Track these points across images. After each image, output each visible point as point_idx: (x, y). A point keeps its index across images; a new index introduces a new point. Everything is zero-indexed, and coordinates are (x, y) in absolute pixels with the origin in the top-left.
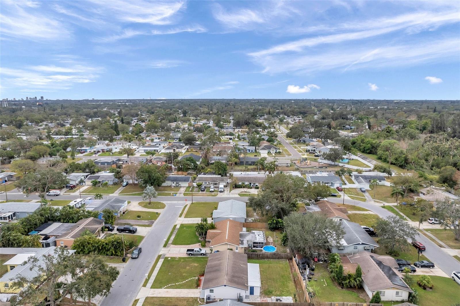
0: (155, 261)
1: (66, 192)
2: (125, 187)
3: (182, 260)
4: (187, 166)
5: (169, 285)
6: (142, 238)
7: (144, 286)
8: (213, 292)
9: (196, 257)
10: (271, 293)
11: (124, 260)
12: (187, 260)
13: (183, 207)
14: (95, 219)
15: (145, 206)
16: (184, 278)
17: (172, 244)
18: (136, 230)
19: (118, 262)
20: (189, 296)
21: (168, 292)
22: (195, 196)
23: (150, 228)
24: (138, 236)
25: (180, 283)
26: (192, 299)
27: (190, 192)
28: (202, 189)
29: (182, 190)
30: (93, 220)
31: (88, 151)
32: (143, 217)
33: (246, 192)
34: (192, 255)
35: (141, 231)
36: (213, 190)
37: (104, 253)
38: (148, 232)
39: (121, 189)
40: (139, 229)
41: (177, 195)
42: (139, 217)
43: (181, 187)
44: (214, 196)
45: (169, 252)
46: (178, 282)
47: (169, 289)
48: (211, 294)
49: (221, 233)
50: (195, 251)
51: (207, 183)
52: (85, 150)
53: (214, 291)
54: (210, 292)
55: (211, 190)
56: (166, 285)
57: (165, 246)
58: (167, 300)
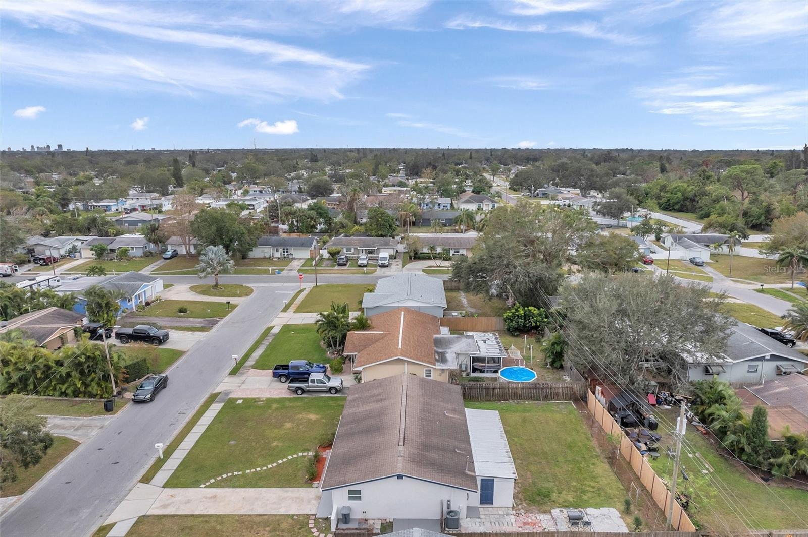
0: (197, 407)
1: (30, 270)
2: (168, 261)
3: (275, 406)
4: (309, 220)
5: (225, 476)
6: (177, 355)
7: (146, 479)
8: (360, 498)
9: (315, 398)
10: (548, 496)
11: (109, 408)
12: (288, 404)
13: (293, 293)
14: (62, 310)
15: (204, 293)
16: (272, 454)
17: (254, 367)
18: (166, 337)
19: (91, 414)
20: (282, 511)
21: (215, 497)
22: (324, 275)
23: (205, 334)
24: (168, 349)
25: (258, 469)
26: (290, 521)
27: (312, 268)
28: (341, 261)
29: (296, 264)
30: (53, 313)
31: (114, 208)
32: (192, 312)
33: (439, 266)
34: (304, 392)
35: (179, 339)
36: (365, 262)
37: (54, 389)
38: (199, 342)
39: (160, 263)
40: (174, 335)
41: (284, 273)
42: (181, 311)
43: (293, 259)
44: (366, 273)
45: (243, 386)
46: (252, 465)
47: (222, 487)
48: (353, 504)
49: (384, 336)
50: (313, 381)
51: (353, 250)
52: (107, 206)
53: (362, 495)
54: (350, 498)
55: (360, 262)
56: (214, 477)
57: (234, 372)
58: (206, 526)
